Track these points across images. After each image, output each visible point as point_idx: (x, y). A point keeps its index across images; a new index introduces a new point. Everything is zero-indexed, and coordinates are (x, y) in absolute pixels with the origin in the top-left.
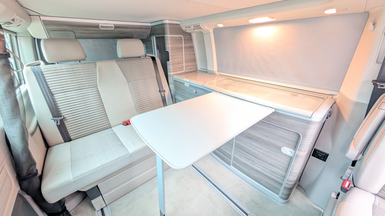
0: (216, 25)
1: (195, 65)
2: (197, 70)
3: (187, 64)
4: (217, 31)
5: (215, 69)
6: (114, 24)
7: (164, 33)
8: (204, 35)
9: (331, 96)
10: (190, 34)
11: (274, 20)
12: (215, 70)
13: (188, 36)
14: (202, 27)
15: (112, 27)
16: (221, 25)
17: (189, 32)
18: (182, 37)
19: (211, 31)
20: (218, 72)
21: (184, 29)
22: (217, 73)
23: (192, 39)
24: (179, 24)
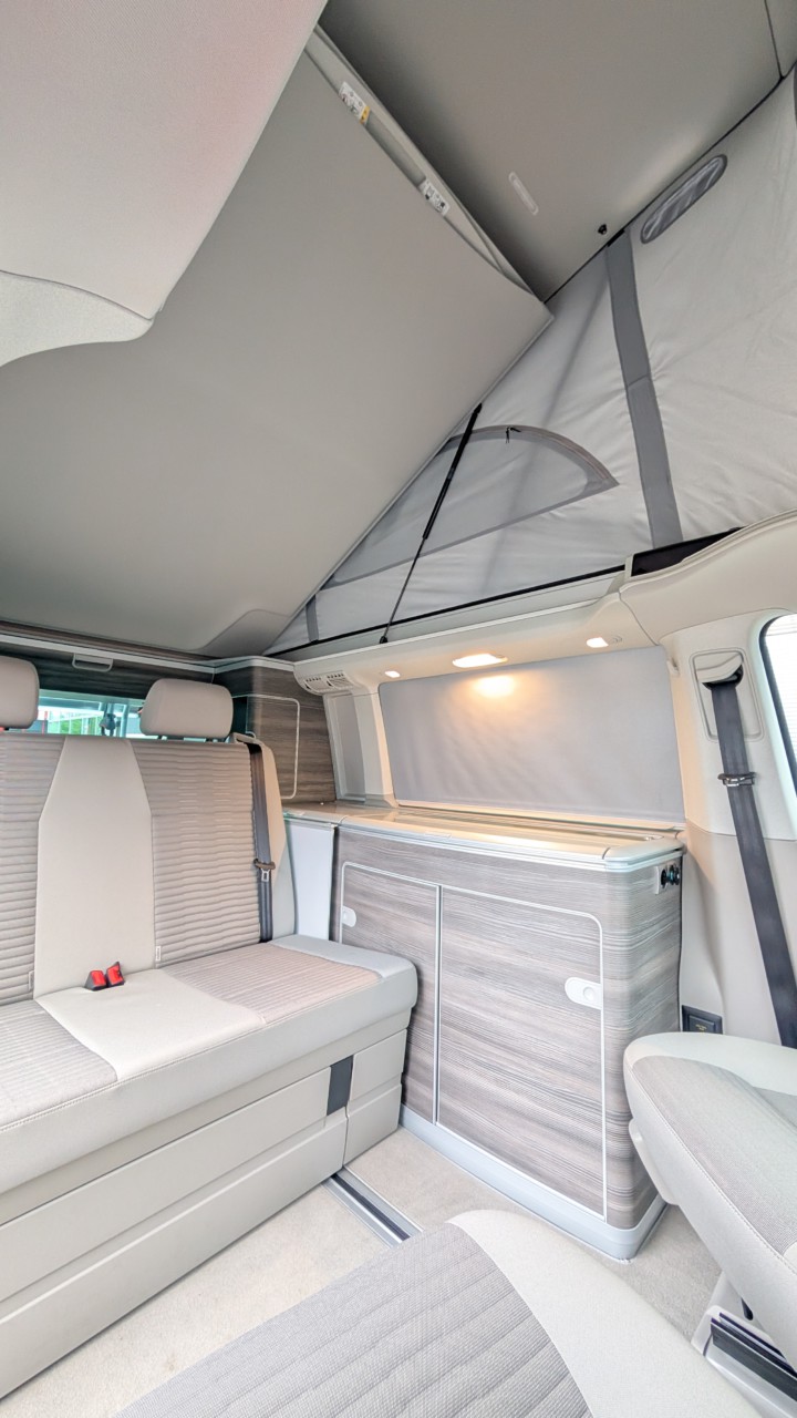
0: (382, 674)
1: (329, 783)
2: (336, 797)
3: (304, 778)
4: (386, 688)
5: (387, 789)
6: (115, 661)
7: (250, 689)
8: (355, 699)
9: (673, 835)
10: (319, 699)
11: (505, 660)
12: (385, 793)
13: (313, 704)
14: (348, 678)
15: (107, 666)
16: (394, 675)
17: (318, 692)
18: (296, 704)
19: (373, 690)
20: (395, 797)
21: (303, 683)
22: (392, 802)
23: (324, 711)
24: (292, 673)
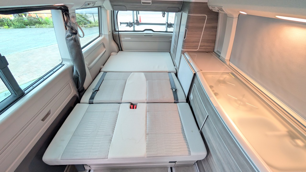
0: (239, 12)
2: (214, 51)
3: (203, 44)
5: (228, 57)
6: (152, 1)
10: (218, 13)
12: (226, 59)
13: (213, 16)
14: (224, 10)
15: (150, 3)
16: (244, 13)
17: (216, 11)
18: (206, 17)
20: (230, 61)
21: (210, 8)
22: (228, 63)
